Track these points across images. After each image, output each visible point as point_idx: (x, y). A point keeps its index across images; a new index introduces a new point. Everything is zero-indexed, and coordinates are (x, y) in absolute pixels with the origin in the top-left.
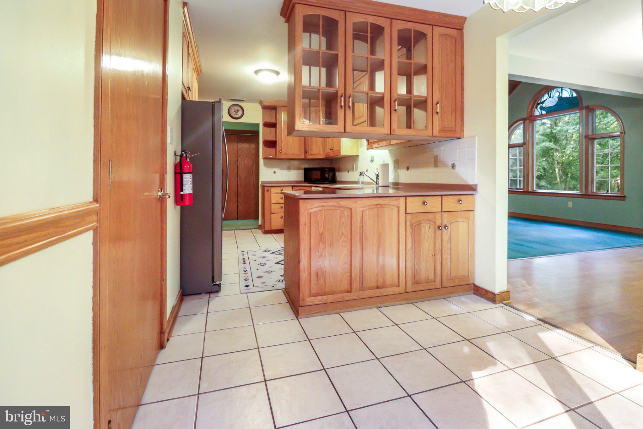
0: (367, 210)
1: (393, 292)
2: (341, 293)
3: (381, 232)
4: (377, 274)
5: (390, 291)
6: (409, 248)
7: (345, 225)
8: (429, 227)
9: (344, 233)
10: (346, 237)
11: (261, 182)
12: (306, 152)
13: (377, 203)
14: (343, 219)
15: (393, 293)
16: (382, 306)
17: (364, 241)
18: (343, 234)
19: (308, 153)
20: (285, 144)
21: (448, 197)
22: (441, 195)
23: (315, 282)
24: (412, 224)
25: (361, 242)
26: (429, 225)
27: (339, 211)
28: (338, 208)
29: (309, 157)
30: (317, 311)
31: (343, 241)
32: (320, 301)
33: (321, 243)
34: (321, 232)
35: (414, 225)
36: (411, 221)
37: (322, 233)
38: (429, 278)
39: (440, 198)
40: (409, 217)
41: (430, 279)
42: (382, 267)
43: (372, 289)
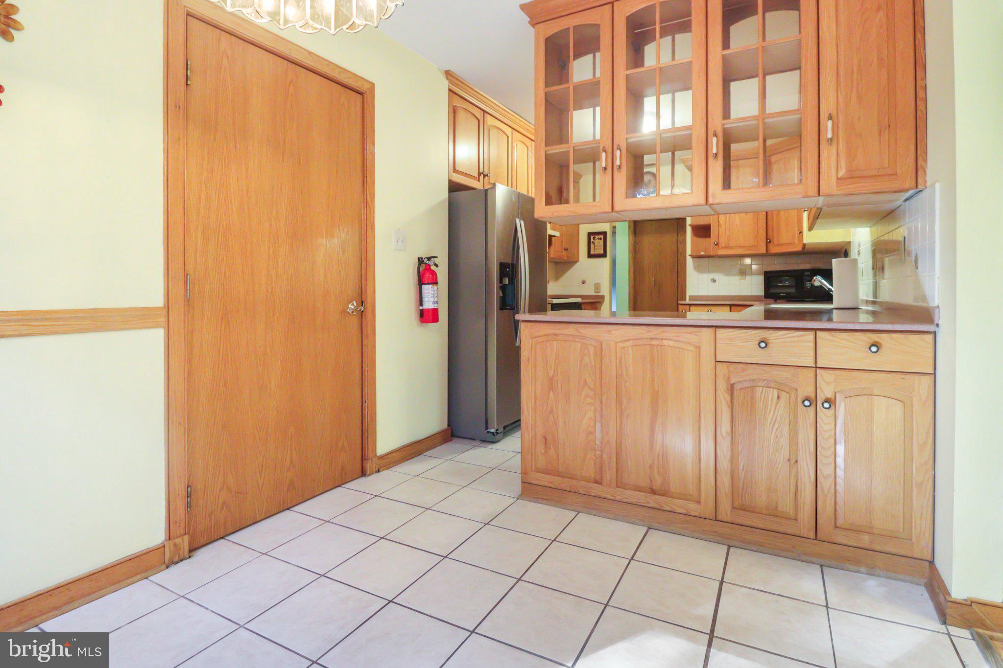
0: (630, 348)
1: (686, 510)
2: (585, 481)
3: (658, 391)
4: (651, 466)
5: (678, 505)
6: (724, 433)
7: (590, 369)
8: (778, 397)
9: (588, 382)
10: (591, 389)
11: (690, 296)
12: (768, 241)
13: (650, 335)
14: (587, 359)
15: (685, 512)
16: (660, 529)
17: (625, 401)
18: (586, 383)
19: (772, 242)
20: (725, 230)
21: (834, 333)
22: (816, 330)
23: (543, 451)
24: (732, 385)
25: (619, 402)
26: (778, 393)
27: (579, 345)
28: (579, 340)
29: (774, 249)
30: (547, 498)
31: (587, 396)
32: (551, 483)
33: (551, 392)
34: (551, 375)
35: (737, 387)
36: (729, 378)
37: (553, 376)
38: (777, 507)
39: (810, 336)
40: (722, 369)
41: (780, 509)
42: (661, 456)
43: (640, 491)
